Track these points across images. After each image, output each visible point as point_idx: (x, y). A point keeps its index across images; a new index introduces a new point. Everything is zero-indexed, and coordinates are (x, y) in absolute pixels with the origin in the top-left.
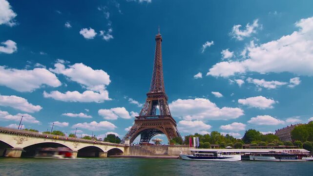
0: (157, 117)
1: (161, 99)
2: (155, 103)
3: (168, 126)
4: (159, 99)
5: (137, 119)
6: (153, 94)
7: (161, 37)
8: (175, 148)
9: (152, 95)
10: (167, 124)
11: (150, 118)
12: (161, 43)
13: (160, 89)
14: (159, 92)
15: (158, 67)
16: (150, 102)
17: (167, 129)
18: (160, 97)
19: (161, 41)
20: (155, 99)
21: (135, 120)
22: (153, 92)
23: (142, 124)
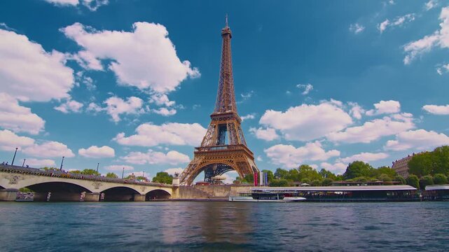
0: (226, 148)
1: (231, 121)
2: (222, 129)
3: (241, 160)
4: (227, 122)
5: (196, 151)
6: (219, 115)
7: (230, 32)
8: (240, 188)
9: (219, 117)
10: (238, 156)
11: (215, 148)
12: (230, 40)
13: (229, 108)
14: (227, 112)
15: (226, 76)
16: (215, 127)
17: (238, 163)
18: (229, 118)
19: (231, 37)
20: (222, 122)
21: (195, 153)
22: (219, 113)
23: (204, 157)
